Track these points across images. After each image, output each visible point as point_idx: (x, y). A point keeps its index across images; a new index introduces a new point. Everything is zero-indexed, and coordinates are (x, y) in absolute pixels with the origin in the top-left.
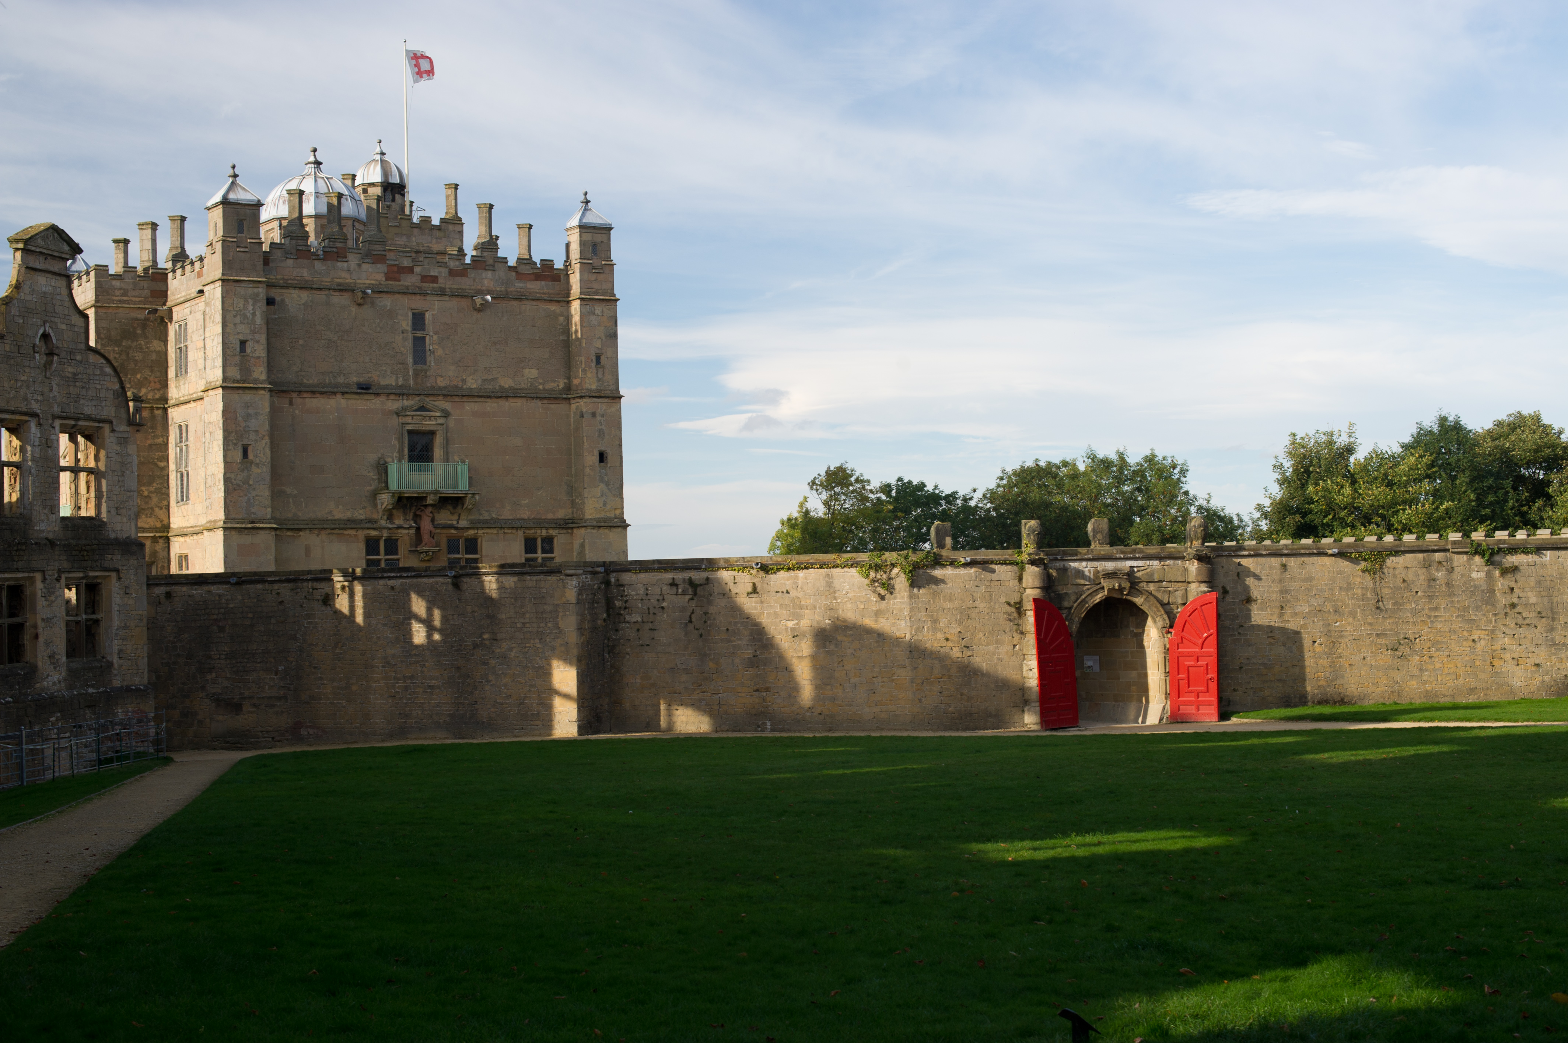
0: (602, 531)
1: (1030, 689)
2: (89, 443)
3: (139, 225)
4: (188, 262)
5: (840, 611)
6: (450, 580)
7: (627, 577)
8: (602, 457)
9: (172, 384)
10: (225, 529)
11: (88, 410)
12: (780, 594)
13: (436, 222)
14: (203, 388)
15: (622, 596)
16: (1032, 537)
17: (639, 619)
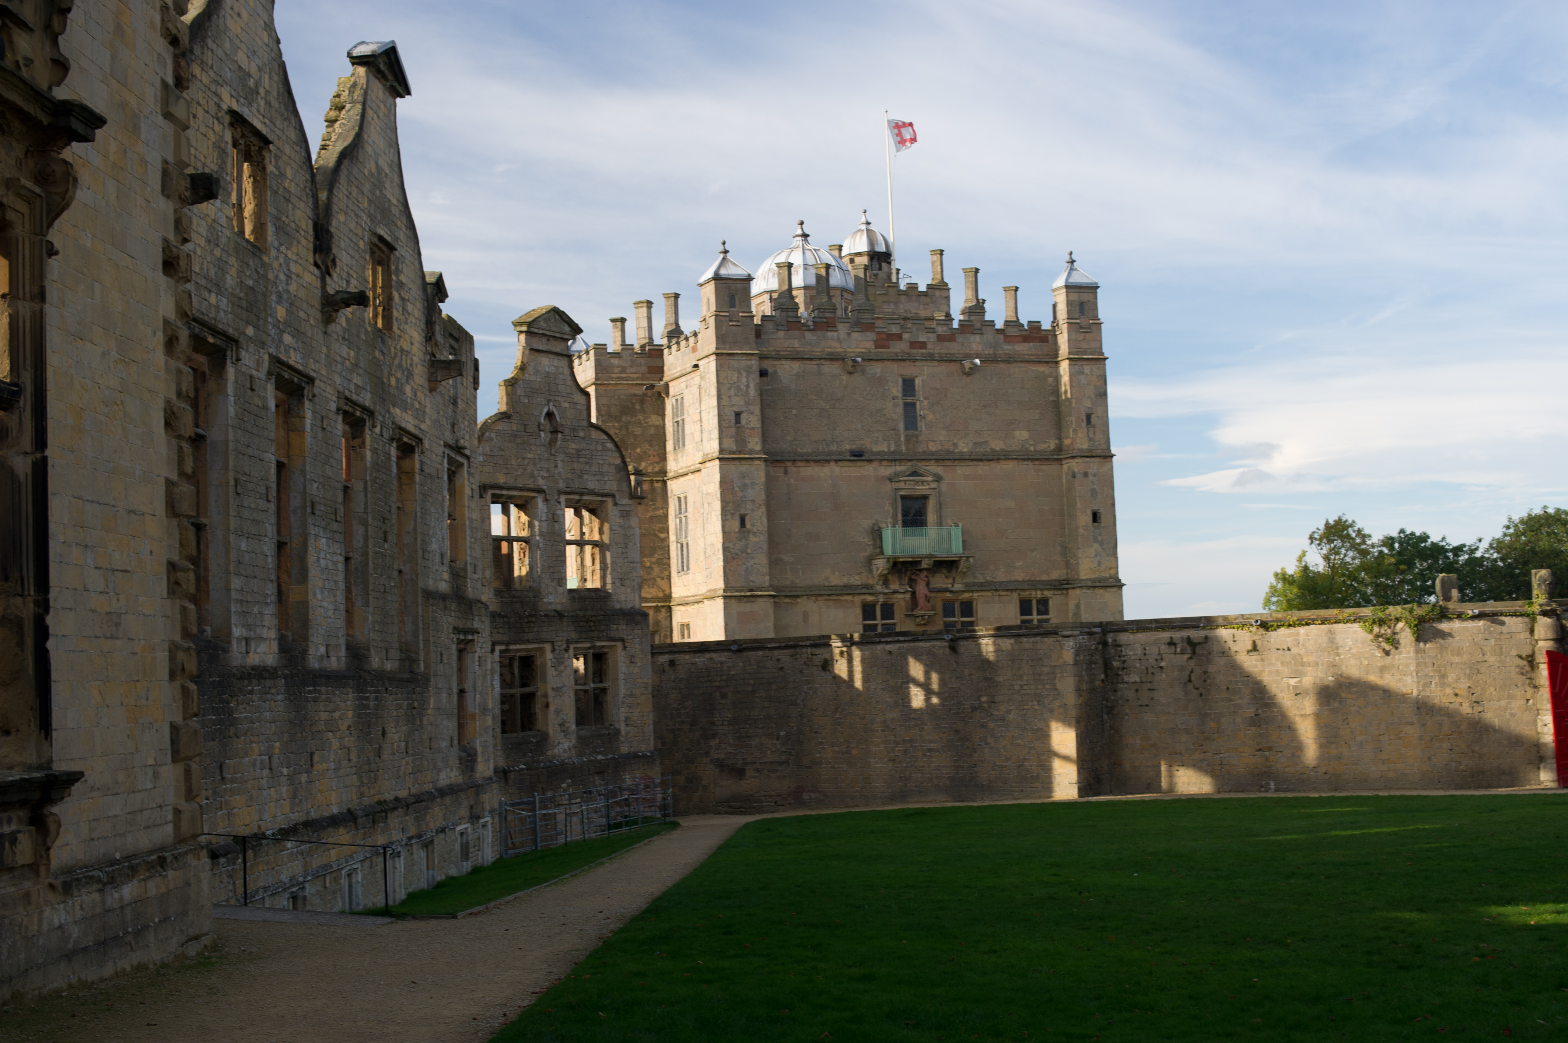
0: (1097, 591)
1: (1545, 745)
2: (593, 517)
3: (635, 304)
4: (683, 337)
5: (1344, 668)
6: (947, 644)
7: (1124, 638)
8: (1095, 517)
9: (670, 457)
10: (725, 597)
11: (592, 485)
12: (1281, 652)
13: (922, 288)
14: (700, 460)
15: (1120, 657)
16: (1543, 587)
17: (1138, 680)
